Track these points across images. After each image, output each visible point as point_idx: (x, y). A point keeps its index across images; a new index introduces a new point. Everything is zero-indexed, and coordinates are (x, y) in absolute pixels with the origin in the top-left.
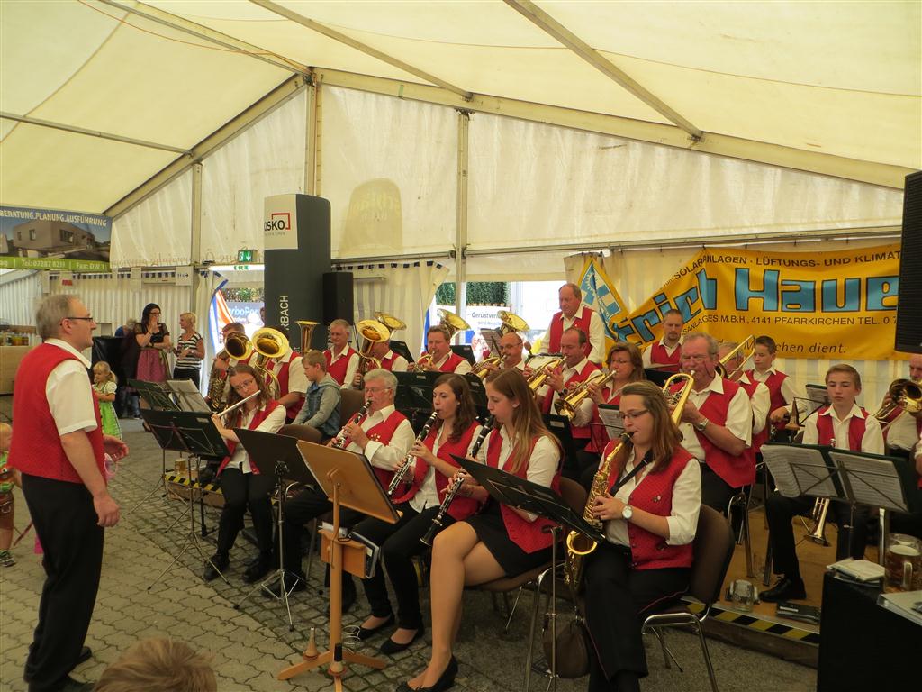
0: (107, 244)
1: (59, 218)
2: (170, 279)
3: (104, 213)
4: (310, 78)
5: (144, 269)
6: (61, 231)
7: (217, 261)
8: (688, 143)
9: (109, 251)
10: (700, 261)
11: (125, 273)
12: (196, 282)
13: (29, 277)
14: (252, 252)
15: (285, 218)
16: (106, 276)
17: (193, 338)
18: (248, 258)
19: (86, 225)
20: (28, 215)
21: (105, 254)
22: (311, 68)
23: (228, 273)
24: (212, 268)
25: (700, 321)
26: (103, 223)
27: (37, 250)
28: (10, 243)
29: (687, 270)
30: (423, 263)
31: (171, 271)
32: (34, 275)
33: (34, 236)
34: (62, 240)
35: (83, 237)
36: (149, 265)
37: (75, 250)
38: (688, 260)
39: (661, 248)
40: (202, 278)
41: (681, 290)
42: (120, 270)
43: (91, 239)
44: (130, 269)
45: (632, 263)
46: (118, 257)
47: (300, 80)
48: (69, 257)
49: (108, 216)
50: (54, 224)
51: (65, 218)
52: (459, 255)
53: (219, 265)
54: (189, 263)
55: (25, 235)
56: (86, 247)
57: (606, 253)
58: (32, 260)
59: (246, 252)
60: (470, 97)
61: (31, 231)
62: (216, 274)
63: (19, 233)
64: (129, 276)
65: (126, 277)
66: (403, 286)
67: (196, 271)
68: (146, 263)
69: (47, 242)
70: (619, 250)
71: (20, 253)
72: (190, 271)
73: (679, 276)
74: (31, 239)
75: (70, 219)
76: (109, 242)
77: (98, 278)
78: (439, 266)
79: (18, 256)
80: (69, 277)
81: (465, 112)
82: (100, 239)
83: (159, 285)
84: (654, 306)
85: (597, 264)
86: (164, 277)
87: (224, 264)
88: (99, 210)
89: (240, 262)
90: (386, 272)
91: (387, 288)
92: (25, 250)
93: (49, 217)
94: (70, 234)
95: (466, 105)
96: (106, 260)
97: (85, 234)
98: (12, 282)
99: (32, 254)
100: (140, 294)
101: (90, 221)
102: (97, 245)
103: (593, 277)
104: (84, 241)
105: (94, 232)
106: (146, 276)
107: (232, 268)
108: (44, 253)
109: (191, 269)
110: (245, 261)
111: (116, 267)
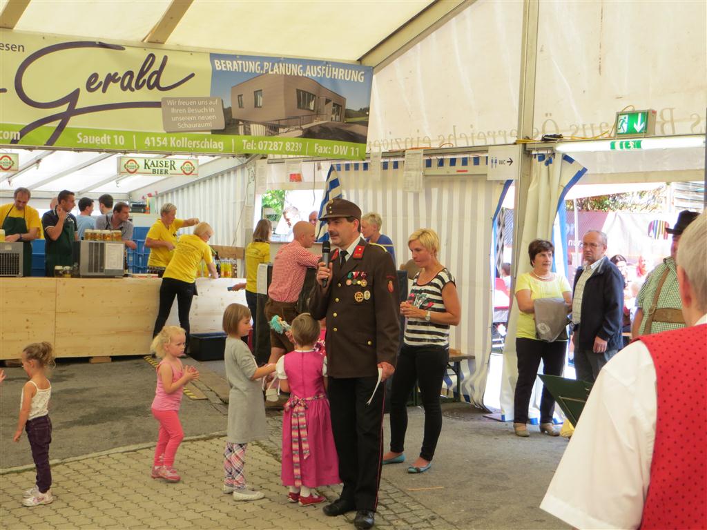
0: (365, 112)
1: (296, 70)
2: (471, 168)
3: (360, 60)
5: (428, 152)
6: (298, 91)
7: (566, 135)
9: (366, 124)
11: (393, 159)
12: (526, 175)
13: (235, 169)
14: (647, 115)
16: (357, 166)
17: (436, 281)
18: (639, 127)
19: (333, 81)
20: (253, 67)
21: (358, 129)
23: (592, 155)
24: (562, 148)
26: (358, 77)
27: (264, 124)
28: (227, 112)
31: (476, 155)
32: (243, 166)
33: (261, 101)
34: (299, 106)
35: (328, 101)
36: (435, 145)
37: (315, 123)
40: (539, 166)
42: (385, 155)
43: (339, 105)
44: (402, 154)
46: (381, 134)
48: (309, 134)
49: (366, 66)
50: (289, 80)
51: (304, 70)
53: (573, 141)
54: (513, 140)
55: (248, 100)
56: (328, 118)
58: (257, 140)
59: (633, 115)
61: (257, 93)
62: (567, 158)
63: (241, 96)
64: (397, 165)
65: (391, 166)
67: (527, 153)
68: (429, 142)
69: (277, 111)
71: (241, 129)
72: (516, 153)
74: (256, 106)
75: (312, 73)
76: (368, 109)
77: (352, 169)
79: (237, 133)
82: (352, 105)
83: (450, 179)
86: (459, 166)
87: (584, 140)
88: (352, 56)
89: (619, 136)
92: (247, 123)
93: (280, 70)
94: (311, 96)
96: (362, 139)
97: (329, 97)
98: (210, 178)
99: (257, 130)
100: (416, 196)
101: (340, 74)
102: (349, 114)
104: (329, 108)
105: (344, 93)
106: (429, 163)
107: (606, 146)
108: (273, 129)
109: (518, 150)
110: (631, 133)
111: (375, 150)
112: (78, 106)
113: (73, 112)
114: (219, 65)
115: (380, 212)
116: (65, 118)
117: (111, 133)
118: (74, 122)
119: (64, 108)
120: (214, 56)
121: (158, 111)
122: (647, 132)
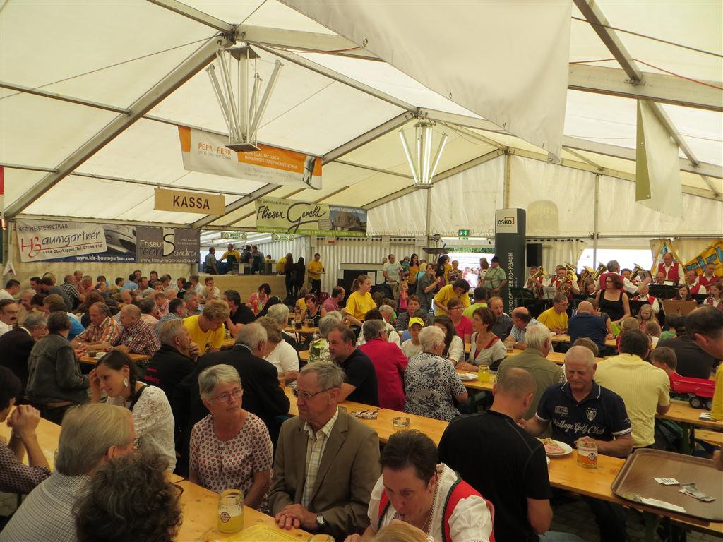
2: (411, 242)
3: (364, 207)
4: (507, 151)
5: (391, 236)
6: (348, 217)
8: (713, 197)
9: (366, 227)
10: (718, 244)
11: (378, 238)
14: (468, 231)
15: (512, 219)
18: (466, 234)
19: (356, 213)
20: (338, 209)
21: (364, 228)
22: (508, 147)
25: (719, 268)
26: (363, 212)
28: (333, 223)
29: (712, 247)
30: (574, 240)
33: (340, 220)
34: (348, 221)
35: (355, 220)
37: (352, 226)
38: (711, 243)
39: (699, 238)
40: (434, 243)
41: (709, 254)
42: (373, 237)
43: (358, 220)
44: (381, 237)
45: (684, 243)
46: (371, 230)
47: (500, 152)
48: (350, 229)
49: (365, 209)
50: (346, 213)
52: (595, 237)
54: (424, 235)
55: (337, 220)
56: (355, 225)
57: (672, 239)
58: (339, 232)
59: (464, 231)
60: (601, 169)
61: (339, 217)
63: (336, 218)
64: (381, 240)
65: (378, 240)
66: (561, 251)
69: (344, 222)
70: (678, 239)
73: (708, 249)
75: (351, 211)
76: (366, 222)
77: (357, 240)
78: (582, 242)
79: (335, 230)
80: (333, 239)
81: (598, 175)
82: (362, 221)
84: (696, 261)
85: (667, 243)
86: (407, 241)
87: (447, 236)
88: (362, 206)
89: (460, 236)
90: (551, 243)
91: (552, 251)
92: (337, 227)
93: (344, 210)
94: (351, 218)
95: (598, 172)
96: (365, 231)
97: (355, 218)
100: (385, 249)
101: (358, 211)
102: (361, 224)
103: (666, 249)
104: (355, 222)
105: (360, 217)
106: (391, 240)
107: (458, 238)
108: (343, 228)
109: (426, 238)
110: (464, 235)
111: (370, 235)
112: (301, 222)
113: (300, 224)
114: (332, 209)
115: (320, 253)
116: (298, 225)
117: (308, 230)
118: (300, 227)
119: (297, 223)
120: (330, 206)
121: (317, 223)
122: (468, 235)
